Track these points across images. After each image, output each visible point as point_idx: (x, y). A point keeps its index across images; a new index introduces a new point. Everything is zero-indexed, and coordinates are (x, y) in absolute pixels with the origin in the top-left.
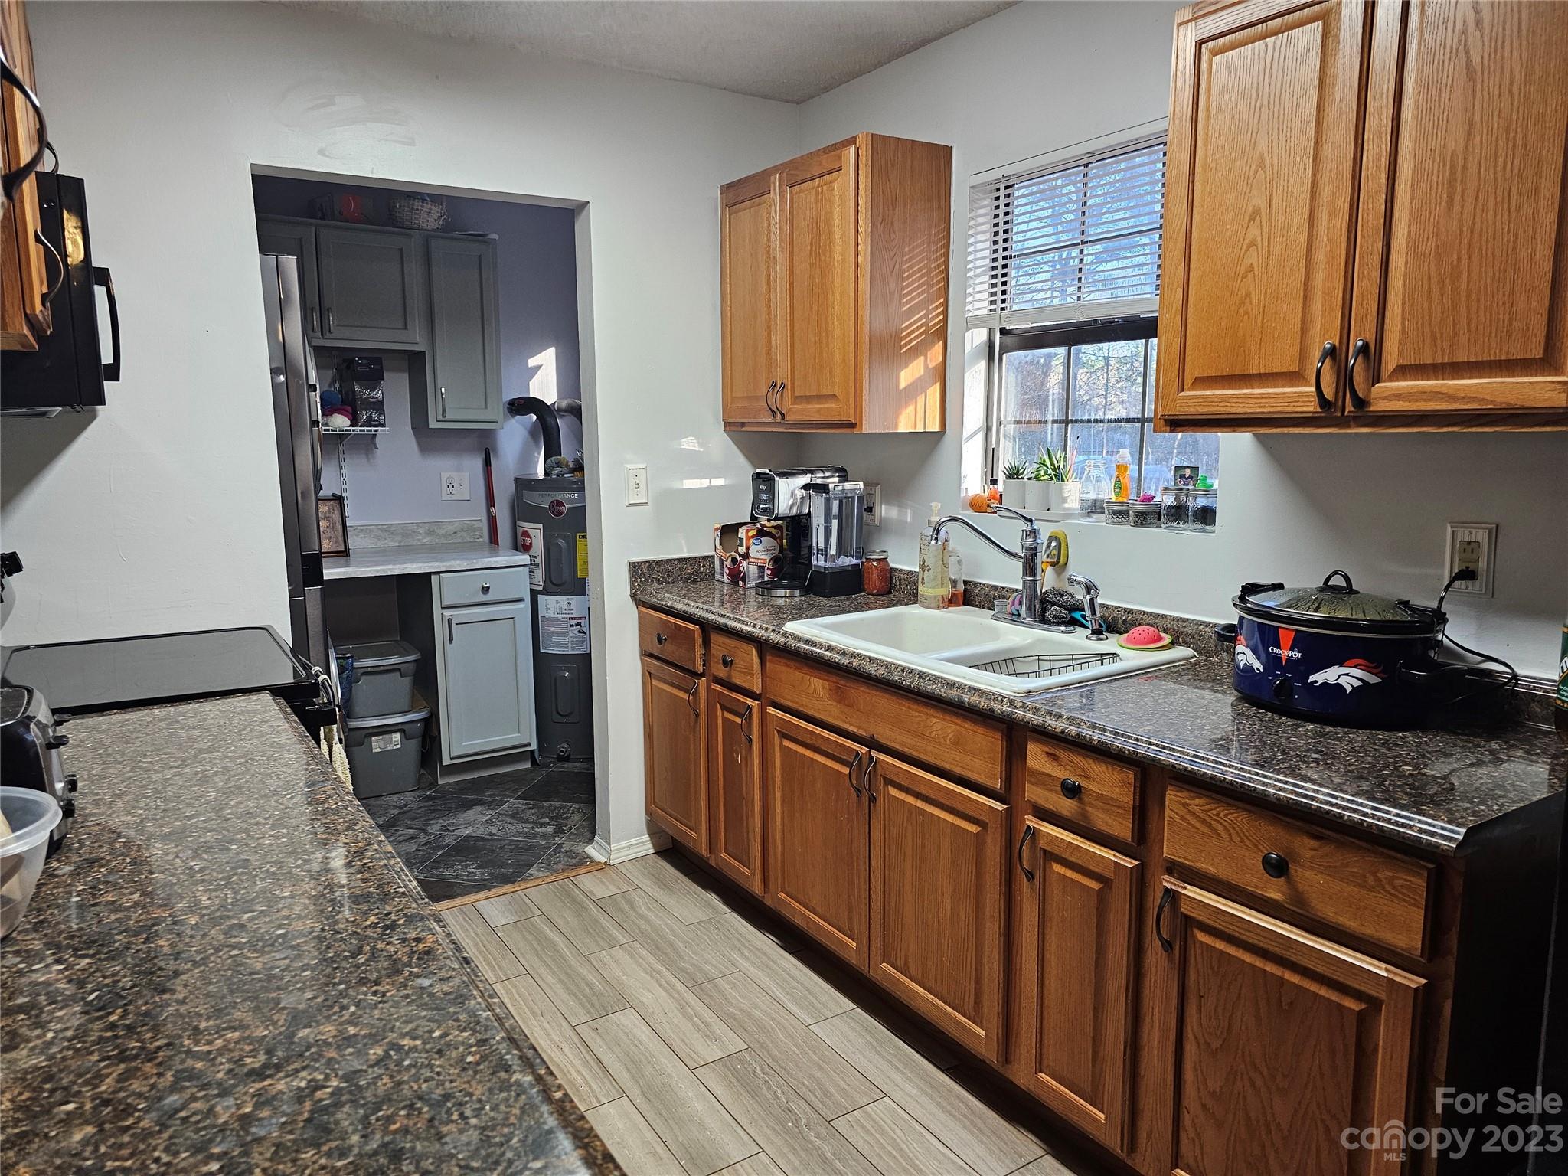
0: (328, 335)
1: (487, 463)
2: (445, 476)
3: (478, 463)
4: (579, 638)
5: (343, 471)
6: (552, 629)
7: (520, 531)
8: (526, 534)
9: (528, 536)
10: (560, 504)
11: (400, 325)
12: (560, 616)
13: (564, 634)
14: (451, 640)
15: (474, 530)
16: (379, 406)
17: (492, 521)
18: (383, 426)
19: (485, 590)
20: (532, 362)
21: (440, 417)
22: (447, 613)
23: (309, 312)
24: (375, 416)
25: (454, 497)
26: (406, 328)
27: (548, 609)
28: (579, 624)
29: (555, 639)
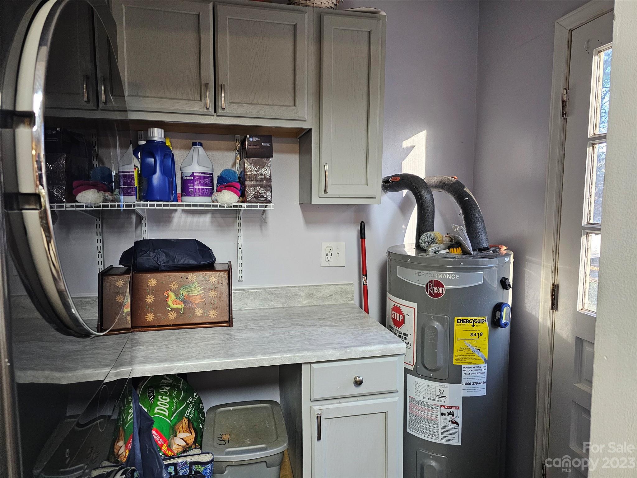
0: (220, 112)
1: (362, 235)
2: (325, 245)
3: (353, 233)
4: (450, 428)
5: (240, 241)
6: (421, 413)
7: (390, 305)
8: (397, 309)
9: (400, 312)
10: (438, 284)
11: (291, 102)
12: (431, 403)
13: (435, 422)
14: (319, 438)
15: (347, 293)
16: (267, 183)
17: (364, 289)
18: (270, 202)
19: (358, 383)
20: (406, 144)
21: (322, 194)
22: (317, 408)
23: (203, 88)
24: (262, 192)
25: (331, 264)
26: (295, 105)
27: (418, 392)
28: (451, 414)
29: (424, 424)
